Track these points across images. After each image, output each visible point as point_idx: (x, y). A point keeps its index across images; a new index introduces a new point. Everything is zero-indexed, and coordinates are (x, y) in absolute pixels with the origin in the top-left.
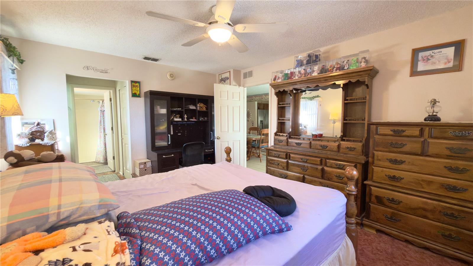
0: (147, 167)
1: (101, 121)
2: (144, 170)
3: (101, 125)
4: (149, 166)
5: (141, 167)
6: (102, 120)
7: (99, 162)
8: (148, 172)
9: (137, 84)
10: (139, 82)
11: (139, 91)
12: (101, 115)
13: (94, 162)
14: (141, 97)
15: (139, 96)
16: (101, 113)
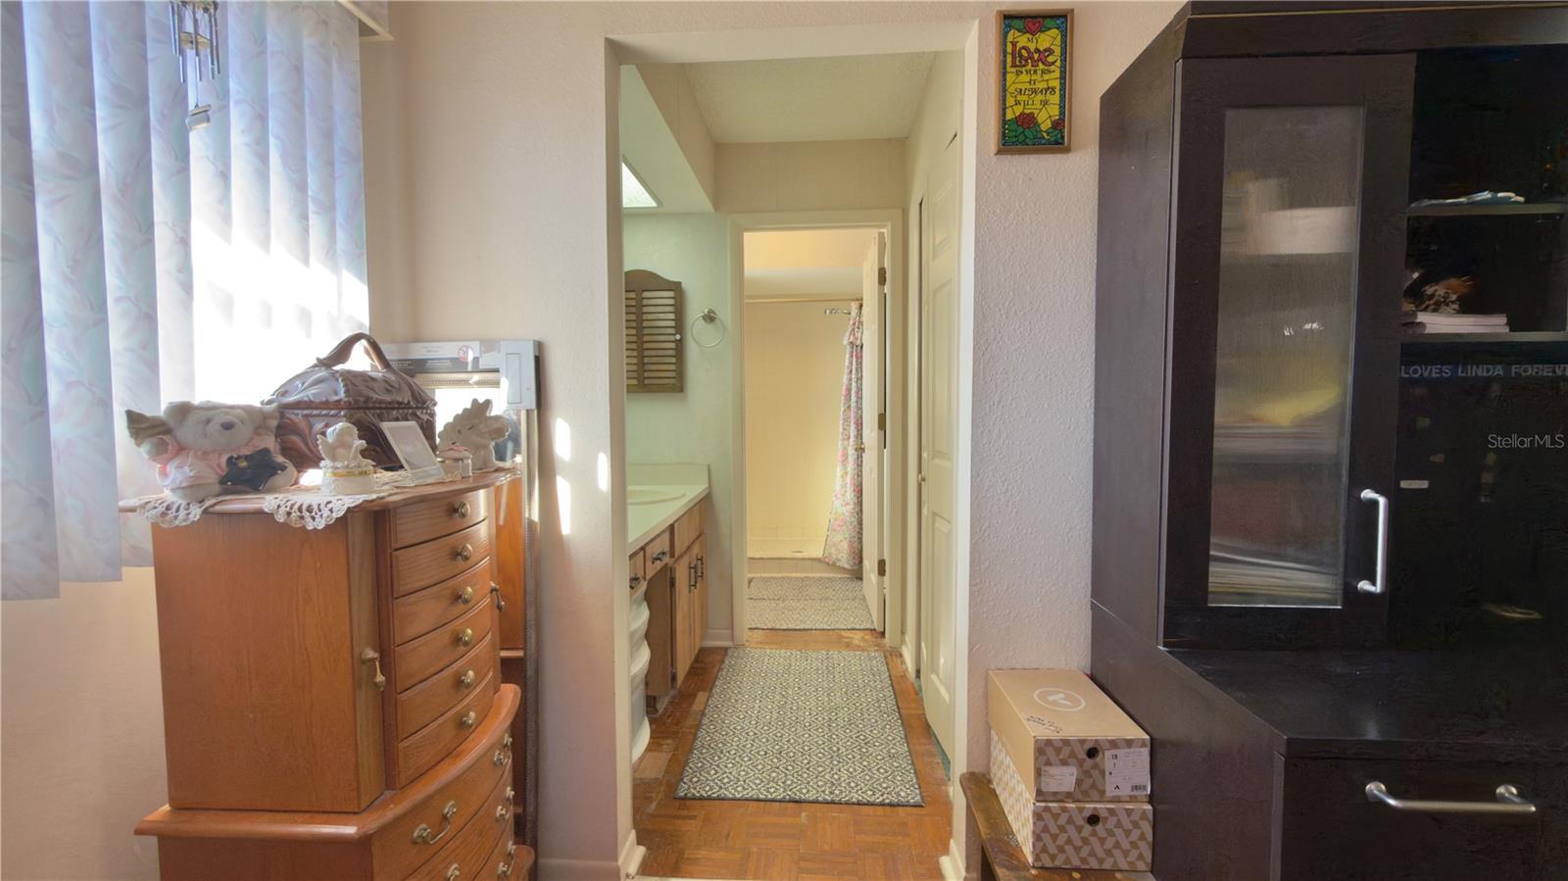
0: (1110, 792)
1: (849, 390)
2: (1080, 822)
3: (849, 407)
4: (1126, 791)
5: (1051, 786)
6: (854, 384)
7: (834, 564)
8: (1110, 843)
9: (1048, 39)
10: (1061, 19)
11: (1055, 99)
12: (851, 363)
13: (818, 560)
14: (1068, 150)
15: (1056, 140)
16: (852, 356)
